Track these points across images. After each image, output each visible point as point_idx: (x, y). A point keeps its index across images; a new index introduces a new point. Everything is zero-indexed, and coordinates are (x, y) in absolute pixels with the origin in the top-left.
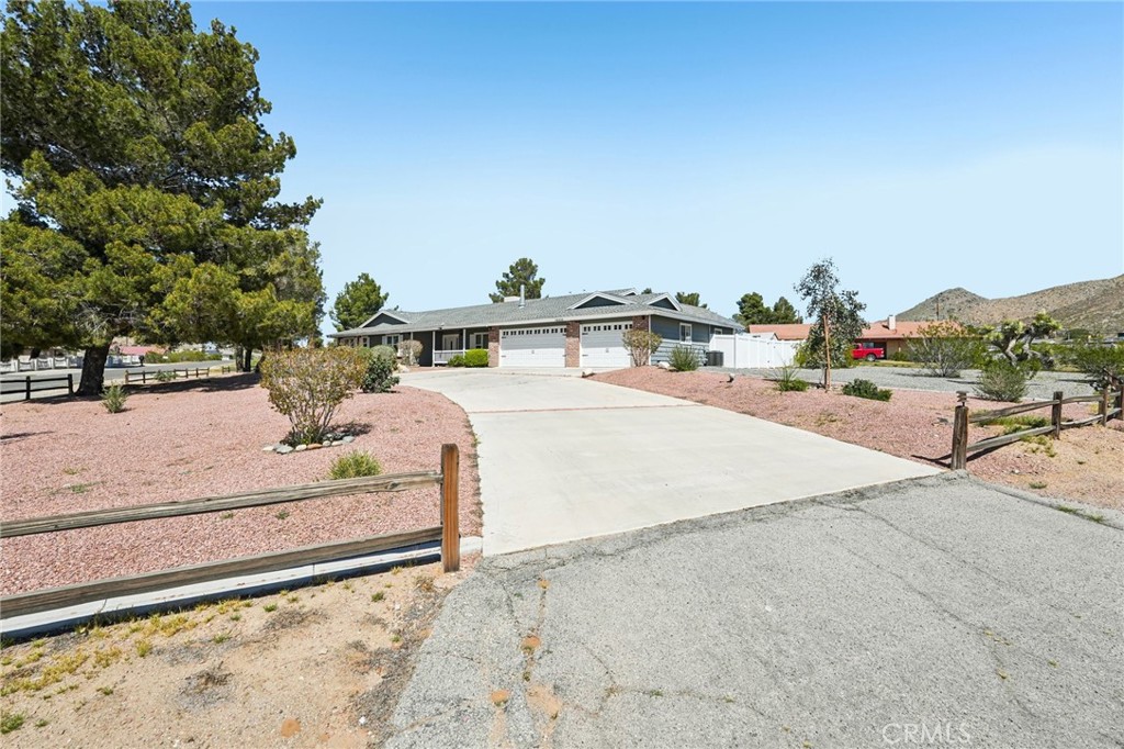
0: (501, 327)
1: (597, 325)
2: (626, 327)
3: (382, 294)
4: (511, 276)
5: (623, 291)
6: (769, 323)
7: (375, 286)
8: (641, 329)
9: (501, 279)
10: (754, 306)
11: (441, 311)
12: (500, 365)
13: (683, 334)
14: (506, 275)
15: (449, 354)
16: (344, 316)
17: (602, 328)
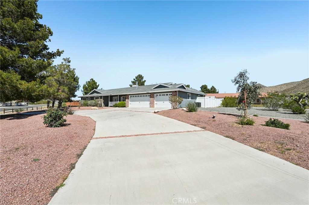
0: (130, 95)
1: (160, 94)
2: (170, 95)
3: (97, 85)
4: (136, 79)
5: (169, 83)
6: (209, 93)
7: (95, 82)
8: (175, 96)
9: (133, 80)
10: (205, 88)
11: (113, 90)
12: (129, 106)
13: (188, 97)
14: (134, 79)
15: (114, 103)
16: (85, 91)
17: (162, 95)
